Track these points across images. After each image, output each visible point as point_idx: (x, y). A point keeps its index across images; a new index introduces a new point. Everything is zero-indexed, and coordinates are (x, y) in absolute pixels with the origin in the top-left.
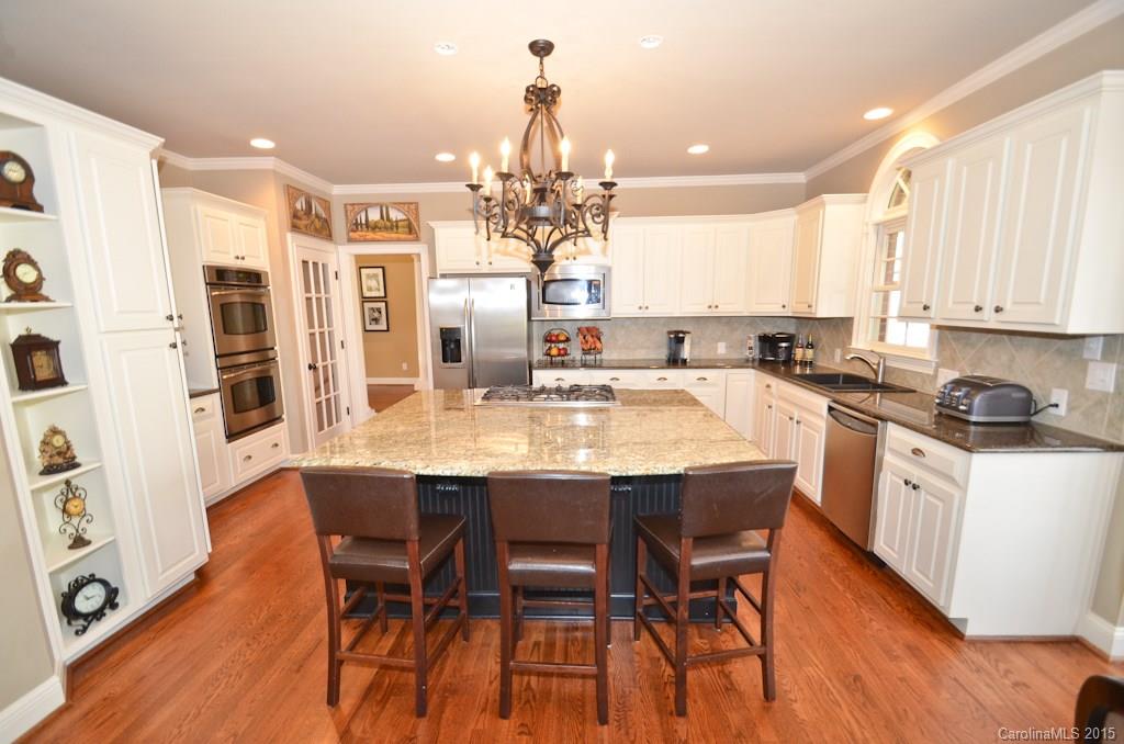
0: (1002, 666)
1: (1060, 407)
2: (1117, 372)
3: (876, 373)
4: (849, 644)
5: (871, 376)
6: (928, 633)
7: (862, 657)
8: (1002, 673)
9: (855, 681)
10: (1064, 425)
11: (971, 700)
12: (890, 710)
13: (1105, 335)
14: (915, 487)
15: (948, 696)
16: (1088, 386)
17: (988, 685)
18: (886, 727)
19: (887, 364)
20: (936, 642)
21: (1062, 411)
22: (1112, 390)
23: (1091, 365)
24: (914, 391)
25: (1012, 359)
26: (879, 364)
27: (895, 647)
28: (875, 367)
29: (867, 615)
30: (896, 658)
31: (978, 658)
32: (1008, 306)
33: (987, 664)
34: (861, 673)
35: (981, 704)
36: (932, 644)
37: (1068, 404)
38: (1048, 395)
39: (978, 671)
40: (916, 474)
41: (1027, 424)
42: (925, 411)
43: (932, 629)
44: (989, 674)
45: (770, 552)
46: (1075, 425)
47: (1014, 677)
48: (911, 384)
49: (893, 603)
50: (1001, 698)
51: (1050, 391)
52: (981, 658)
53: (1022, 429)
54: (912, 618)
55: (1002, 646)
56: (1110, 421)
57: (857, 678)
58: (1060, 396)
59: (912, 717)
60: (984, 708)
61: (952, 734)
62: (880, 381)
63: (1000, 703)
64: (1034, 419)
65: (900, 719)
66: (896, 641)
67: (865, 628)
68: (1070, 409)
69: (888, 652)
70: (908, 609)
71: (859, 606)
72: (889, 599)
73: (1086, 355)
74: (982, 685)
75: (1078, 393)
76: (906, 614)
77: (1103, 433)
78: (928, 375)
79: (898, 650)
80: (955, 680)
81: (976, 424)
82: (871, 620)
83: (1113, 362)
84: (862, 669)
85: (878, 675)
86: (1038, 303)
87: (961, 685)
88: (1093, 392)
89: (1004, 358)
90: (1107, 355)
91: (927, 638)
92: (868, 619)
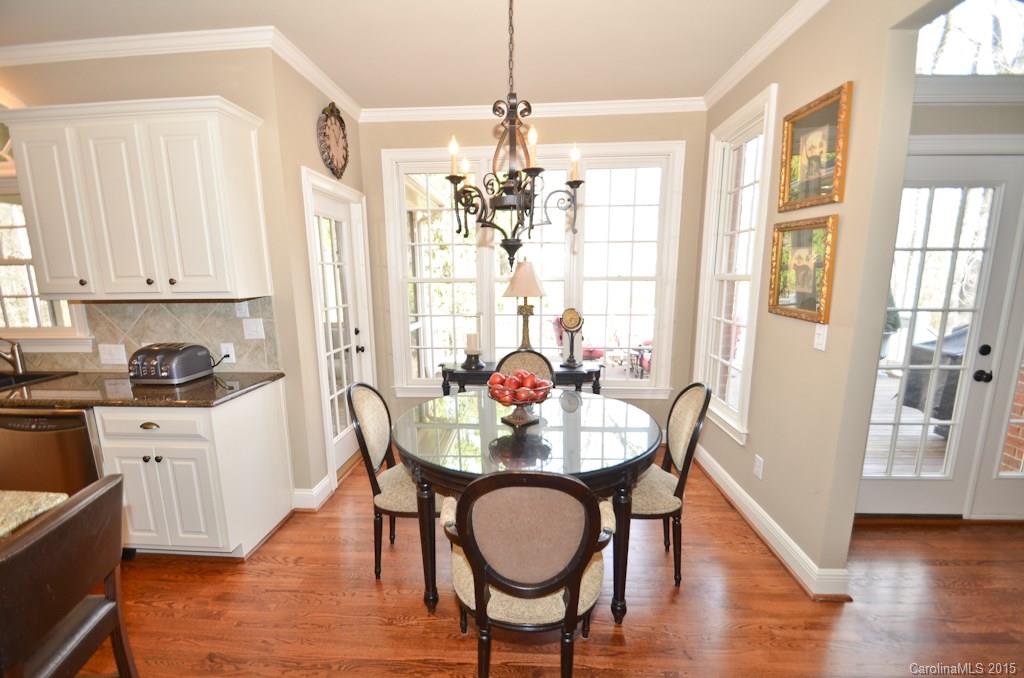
0: (279, 559)
1: (229, 357)
2: (264, 324)
3: (13, 363)
4: (175, 640)
5: (8, 368)
6: (219, 577)
7: (196, 639)
8: (283, 561)
9: (212, 661)
10: (237, 369)
11: (287, 594)
12: (256, 652)
13: (248, 299)
14: (158, 460)
15: (274, 605)
16: (247, 337)
17: (285, 577)
18: (267, 665)
19: (25, 350)
20: (229, 578)
21: (233, 359)
22: (263, 337)
23: (244, 321)
24: (76, 373)
25: (177, 325)
26: (13, 353)
27: (209, 608)
28: (9, 356)
29: (162, 605)
30: (220, 614)
31: (262, 566)
32: (179, 278)
33: (269, 564)
34: (208, 651)
35: (295, 591)
36: (230, 582)
37: (236, 353)
38: (218, 350)
39: (272, 573)
40: (152, 448)
41: (210, 376)
42: (95, 390)
43: (220, 572)
44: (278, 570)
45: (114, 600)
46: (246, 366)
47: (292, 558)
48: (69, 367)
49: (172, 578)
50: (299, 578)
51: (219, 346)
52: (264, 563)
53: (208, 382)
54: (197, 576)
55: (267, 546)
56: (269, 359)
57: (211, 657)
58: (227, 348)
59: (272, 640)
60: (298, 591)
61: (302, 624)
62: (21, 371)
63: (301, 580)
64: (215, 370)
65: (267, 650)
66: (207, 603)
67: (173, 615)
68: (238, 357)
69: (208, 616)
70: (188, 573)
71: (149, 604)
72: (166, 576)
73: (238, 315)
74: (282, 579)
75: (241, 343)
76: (190, 578)
77: (266, 366)
78: (86, 354)
79: (214, 608)
80: (267, 591)
81: (179, 385)
82: (170, 605)
83: (259, 317)
84: (206, 647)
85: (221, 639)
86: (209, 275)
87: (273, 591)
88: (252, 340)
89: (169, 325)
90: (253, 314)
91: (223, 581)
92: (166, 607)
